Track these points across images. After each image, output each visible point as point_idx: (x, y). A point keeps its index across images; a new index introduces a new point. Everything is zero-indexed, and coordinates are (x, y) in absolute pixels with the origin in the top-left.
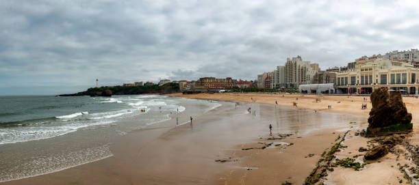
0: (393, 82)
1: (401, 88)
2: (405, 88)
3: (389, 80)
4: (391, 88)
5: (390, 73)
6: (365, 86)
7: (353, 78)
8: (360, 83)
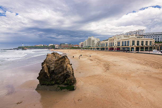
0: (123, 45)
1: (127, 48)
2: (129, 48)
3: (121, 44)
4: (122, 48)
5: (122, 41)
6: (111, 47)
7: (107, 44)
8: (109, 46)
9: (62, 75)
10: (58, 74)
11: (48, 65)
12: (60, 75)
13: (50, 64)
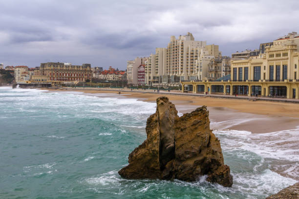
6: (275, 84)
8: (267, 78)
9: (196, 164)
10: (188, 158)
11: (162, 131)
12: (191, 163)
13: (167, 130)
